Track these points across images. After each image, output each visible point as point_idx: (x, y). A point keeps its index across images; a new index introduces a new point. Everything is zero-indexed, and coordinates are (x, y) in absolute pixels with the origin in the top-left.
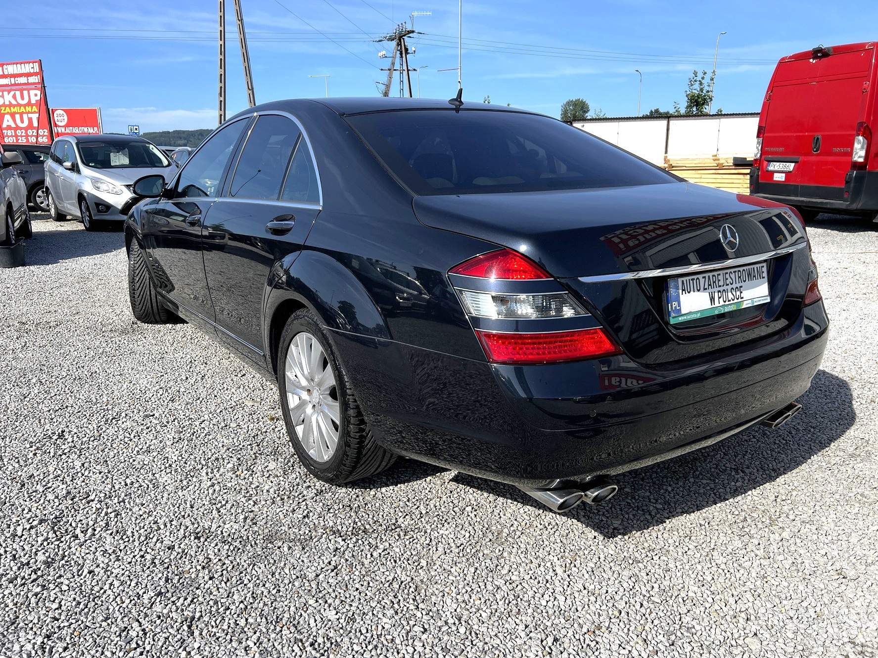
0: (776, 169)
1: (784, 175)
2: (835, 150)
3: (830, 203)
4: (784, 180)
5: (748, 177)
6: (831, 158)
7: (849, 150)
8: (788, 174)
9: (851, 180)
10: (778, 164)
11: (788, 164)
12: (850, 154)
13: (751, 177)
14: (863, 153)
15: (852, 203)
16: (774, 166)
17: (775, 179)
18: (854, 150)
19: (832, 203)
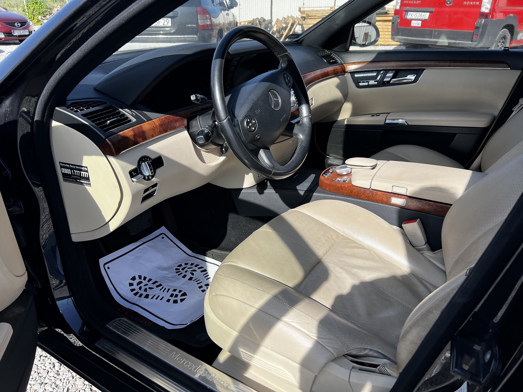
0: (414, 17)
1: (420, 22)
2: (465, 3)
3: (462, 43)
4: (420, 25)
5: (390, 23)
6: (461, 9)
7: (478, 3)
8: (424, 22)
9: (480, 27)
10: (415, 13)
11: (423, 13)
12: (480, 6)
13: (393, 23)
14: (489, 6)
15: (478, 43)
16: (410, 15)
17: (412, 25)
18: (483, 4)
19: (464, 43)
